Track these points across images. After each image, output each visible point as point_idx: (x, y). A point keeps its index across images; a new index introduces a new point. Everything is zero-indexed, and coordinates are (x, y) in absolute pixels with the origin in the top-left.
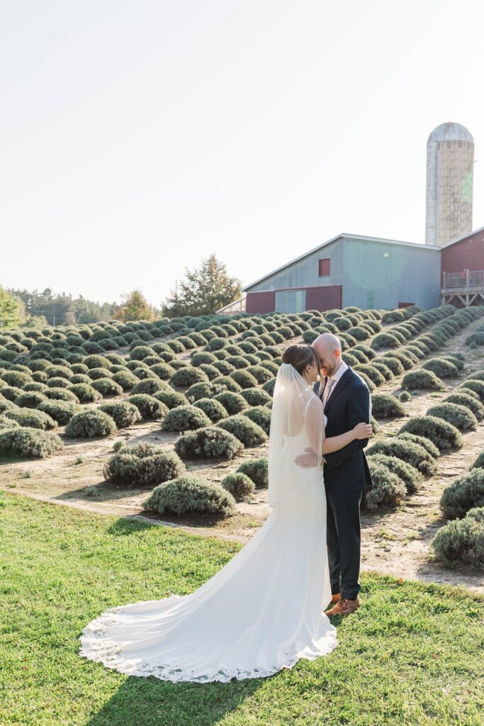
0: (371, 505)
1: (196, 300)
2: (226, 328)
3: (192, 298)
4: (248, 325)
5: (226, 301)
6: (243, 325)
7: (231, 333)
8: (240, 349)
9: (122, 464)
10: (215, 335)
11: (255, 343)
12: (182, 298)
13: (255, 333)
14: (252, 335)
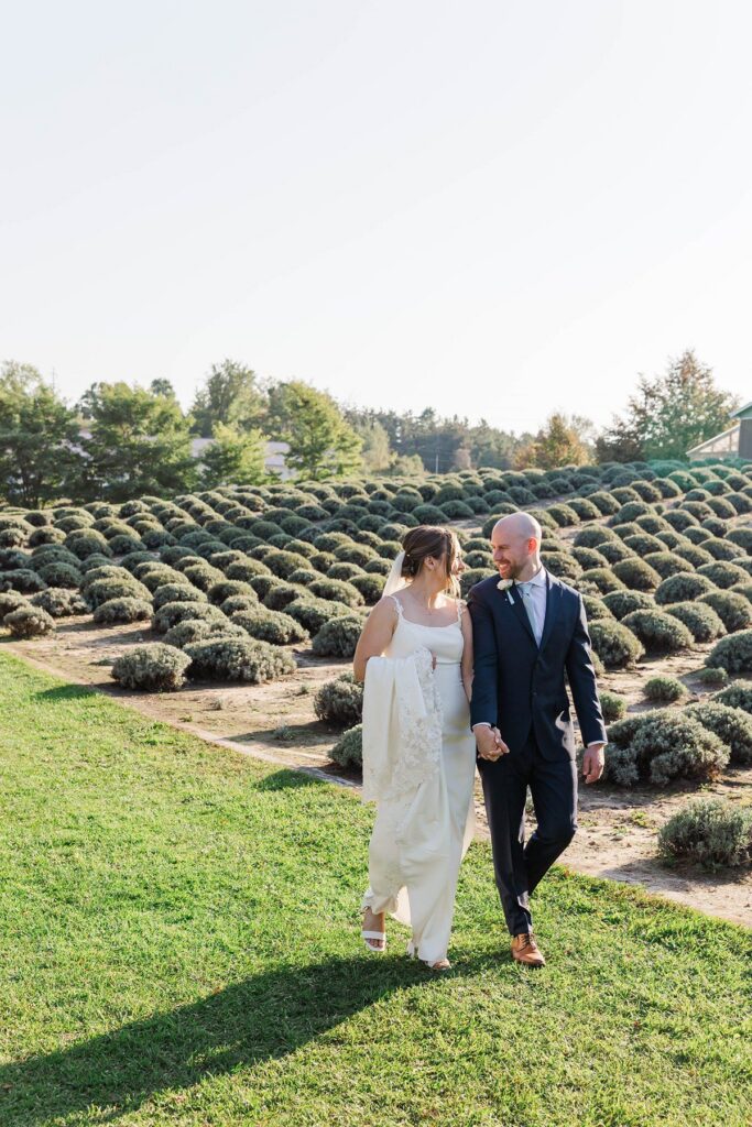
0: (656, 777)
1: (658, 432)
2: (660, 485)
3: (650, 427)
4: (701, 479)
5: (710, 431)
6: (693, 480)
7: (668, 493)
8: (665, 522)
9: (335, 696)
10: (638, 496)
11: (696, 513)
12: (632, 428)
13: (707, 493)
14: (701, 498)
